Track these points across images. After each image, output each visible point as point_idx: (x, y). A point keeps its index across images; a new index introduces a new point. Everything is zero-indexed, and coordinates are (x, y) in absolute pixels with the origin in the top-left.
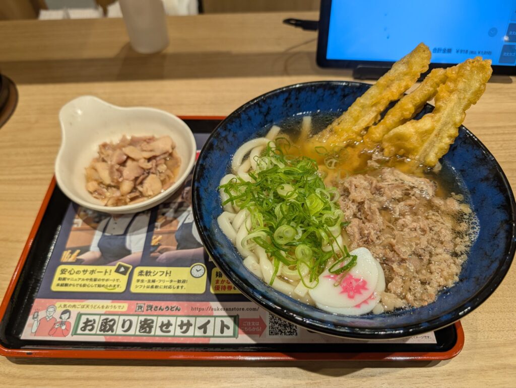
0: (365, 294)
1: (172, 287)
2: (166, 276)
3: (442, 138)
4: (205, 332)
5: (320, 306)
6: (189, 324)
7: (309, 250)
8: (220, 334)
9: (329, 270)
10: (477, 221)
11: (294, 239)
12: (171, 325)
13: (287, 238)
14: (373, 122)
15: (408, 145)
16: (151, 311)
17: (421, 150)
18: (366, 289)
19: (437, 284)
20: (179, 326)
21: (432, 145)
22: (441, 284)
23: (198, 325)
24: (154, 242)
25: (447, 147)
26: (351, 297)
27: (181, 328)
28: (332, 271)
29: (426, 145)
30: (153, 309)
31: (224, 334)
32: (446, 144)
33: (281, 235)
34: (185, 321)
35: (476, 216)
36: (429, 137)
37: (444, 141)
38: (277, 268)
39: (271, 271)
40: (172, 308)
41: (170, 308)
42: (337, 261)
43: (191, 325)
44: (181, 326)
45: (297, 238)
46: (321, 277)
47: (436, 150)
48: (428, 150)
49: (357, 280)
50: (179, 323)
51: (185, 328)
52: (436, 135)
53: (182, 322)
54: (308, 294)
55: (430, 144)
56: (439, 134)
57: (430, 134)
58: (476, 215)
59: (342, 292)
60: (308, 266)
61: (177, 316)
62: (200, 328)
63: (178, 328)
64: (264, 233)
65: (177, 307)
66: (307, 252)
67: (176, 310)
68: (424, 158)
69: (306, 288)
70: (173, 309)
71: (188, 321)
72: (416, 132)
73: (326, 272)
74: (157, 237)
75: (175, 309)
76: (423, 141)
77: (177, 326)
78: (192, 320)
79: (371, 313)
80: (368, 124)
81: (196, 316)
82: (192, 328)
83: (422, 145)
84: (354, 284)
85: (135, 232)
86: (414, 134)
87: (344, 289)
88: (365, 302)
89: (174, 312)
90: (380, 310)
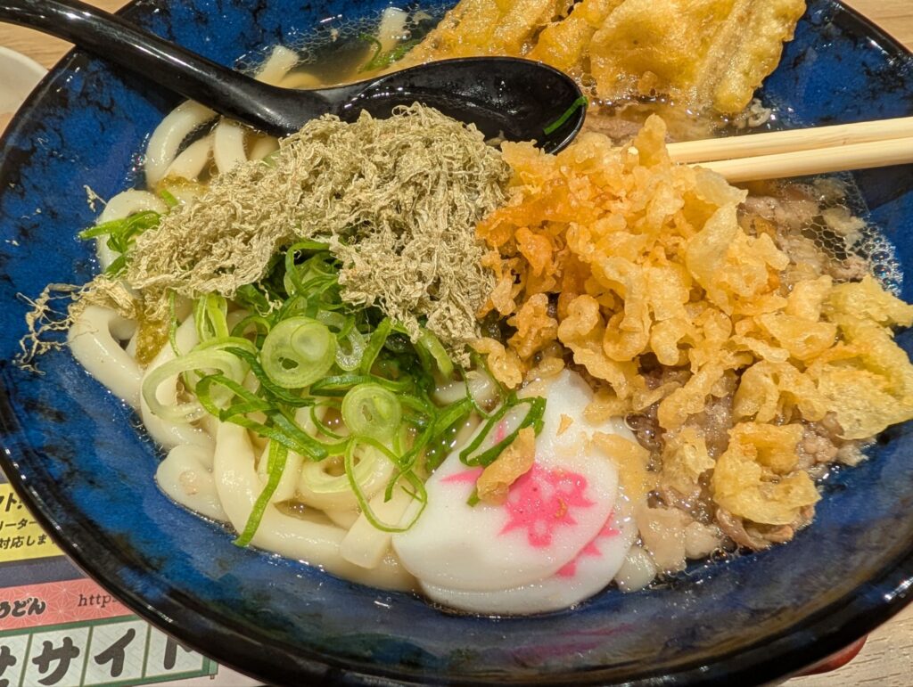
4: (116, 671)
6: (69, 651)
9: (463, 456)
11: (336, 370)
12: (12, 661)
18: (587, 504)
20: (35, 661)
23: (98, 648)
25: (776, 50)
26: (539, 541)
27: (43, 669)
29: (714, 51)
31: (175, 670)
33: (287, 354)
34: (58, 644)
36: (721, 26)
37: (764, 30)
39: (249, 492)
40: (18, 605)
41: (13, 607)
42: (485, 422)
43: (76, 652)
44: (42, 663)
46: (434, 485)
49: (554, 478)
50: (37, 651)
51: (54, 665)
52: (741, 19)
53: (48, 645)
56: (750, 13)
60: (388, 453)
61: (31, 631)
62: (101, 659)
65: (36, 600)
70: (20, 610)
71: (68, 641)
73: (452, 464)
75: (26, 609)
77: (30, 662)
78: (79, 637)
81: (91, 624)
82: (76, 664)
84: (547, 490)
87: (513, 514)
88: (590, 549)
89: (25, 620)
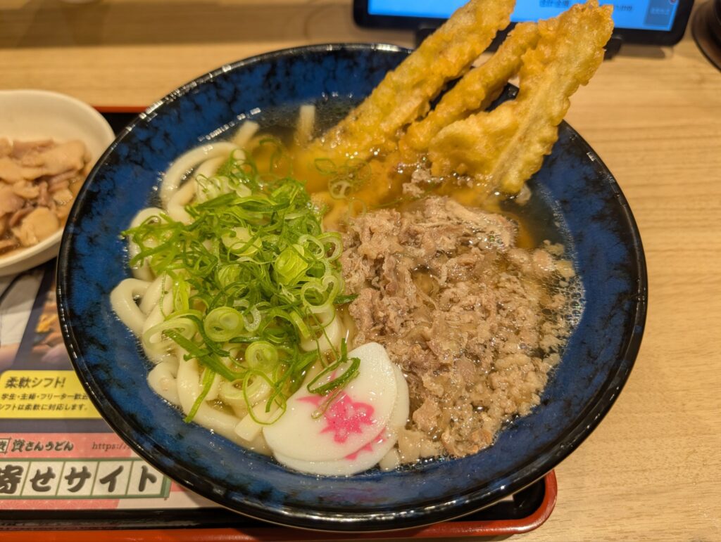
0: (369, 433)
1: (64, 407)
2: (55, 386)
3: (530, 143)
4: (111, 489)
5: (280, 458)
6: (85, 475)
7: (272, 351)
8: (137, 492)
9: (308, 387)
10: (583, 292)
11: (245, 330)
12: (53, 476)
13: (228, 331)
14: (416, 116)
15: (471, 157)
16: (20, 451)
17: (496, 165)
18: (370, 423)
19: (501, 411)
20: (66, 478)
21: (514, 156)
22: (506, 411)
23: (102, 475)
24: (41, 327)
25: (538, 160)
26: (340, 440)
27: (70, 483)
28: (311, 388)
29: (504, 156)
30: (23, 448)
31: (145, 492)
32: (536, 154)
33: (217, 325)
34: (79, 470)
35: (580, 283)
36: (508, 142)
37: (532, 148)
38: (208, 387)
39: (194, 394)
40: (58, 445)
41: (55, 445)
42: (325, 369)
43: (88, 476)
44: (70, 479)
45: (252, 328)
46: (292, 403)
47: (520, 165)
48: (507, 165)
49: (357, 406)
50: (67, 472)
51: (76, 481)
52: (520, 139)
53: (73, 470)
54: (261, 434)
55: (511, 154)
56: (525, 137)
57: (511, 136)
58: (581, 280)
59: (325, 430)
60: (268, 380)
61: (65, 460)
62: (103, 481)
63: (65, 482)
64: (188, 322)
65: (68, 443)
66: (268, 355)
67: (65, 449)
68: (501, 179)
69: (257, 424)
70: (59, 447)
71: (84, 469)
72: (485, 133)
73: (303, 391)
74: (49, 317)
75: (63, 447)
76: (498, 150)
77: (63, 479)
78: (91, 467)
79: (377, 467)
80: (408, 119)
81: (99, 460)
82: (88, 482)
83: (496, 157)
84: (351, 412)
85: (10, 310)
86: (480, 136)
87: (329, 423)
88: (367, 447)
89: (63, 453)
90: (392, 462)
